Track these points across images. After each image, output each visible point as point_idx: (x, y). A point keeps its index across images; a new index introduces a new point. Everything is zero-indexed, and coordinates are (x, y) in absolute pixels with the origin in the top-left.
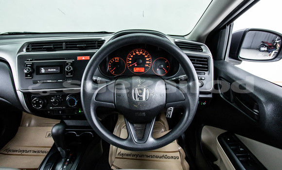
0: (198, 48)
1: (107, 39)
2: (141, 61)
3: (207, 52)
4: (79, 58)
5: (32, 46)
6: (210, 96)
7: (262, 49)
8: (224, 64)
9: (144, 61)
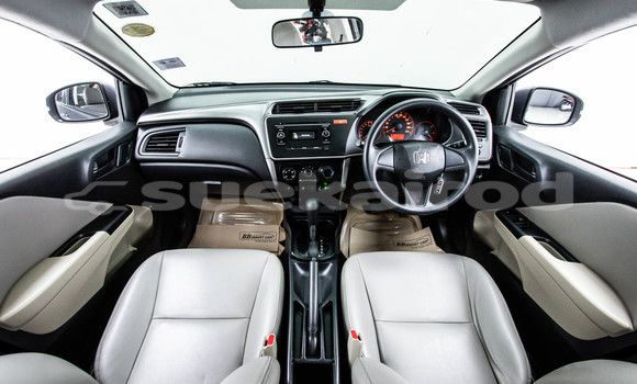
0: (474, 110)
1: (370, 100)
2: (401, 126)
3: (484, 115)
4: (335, 122)
5: (280, 107)
6: (488, 167)
7: (564, 107)
8: (504, 129)
9: (405, 126)
